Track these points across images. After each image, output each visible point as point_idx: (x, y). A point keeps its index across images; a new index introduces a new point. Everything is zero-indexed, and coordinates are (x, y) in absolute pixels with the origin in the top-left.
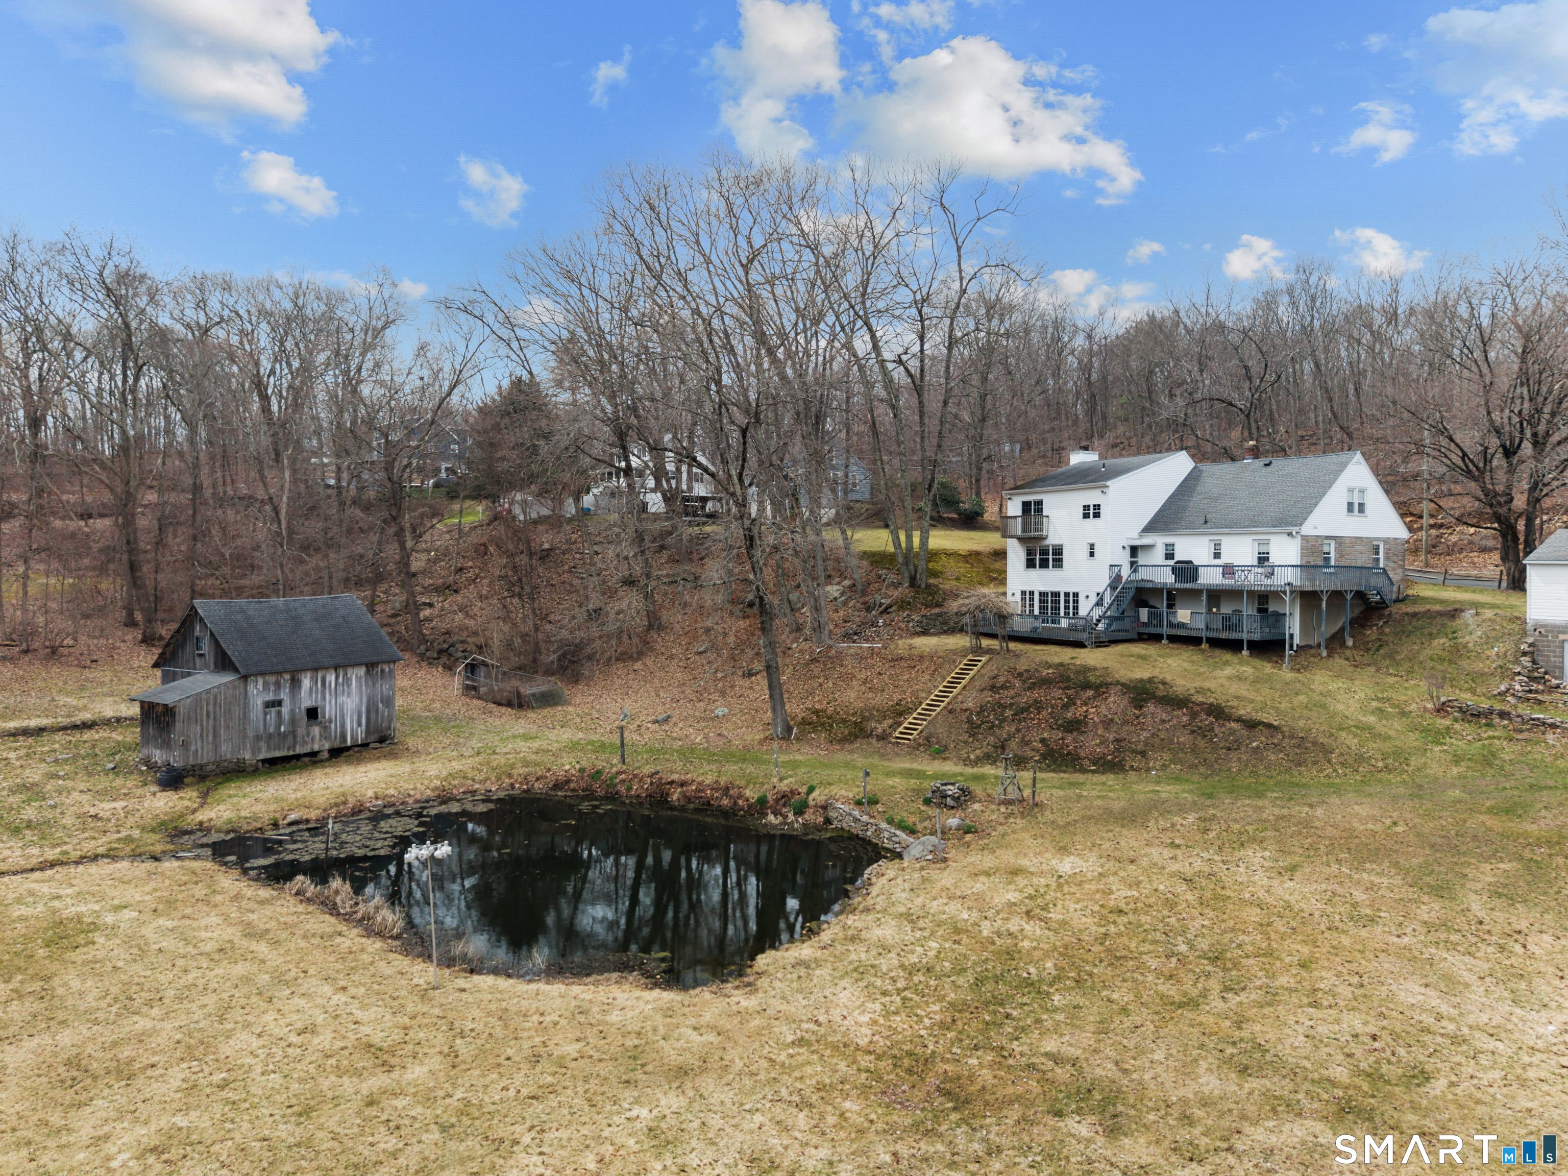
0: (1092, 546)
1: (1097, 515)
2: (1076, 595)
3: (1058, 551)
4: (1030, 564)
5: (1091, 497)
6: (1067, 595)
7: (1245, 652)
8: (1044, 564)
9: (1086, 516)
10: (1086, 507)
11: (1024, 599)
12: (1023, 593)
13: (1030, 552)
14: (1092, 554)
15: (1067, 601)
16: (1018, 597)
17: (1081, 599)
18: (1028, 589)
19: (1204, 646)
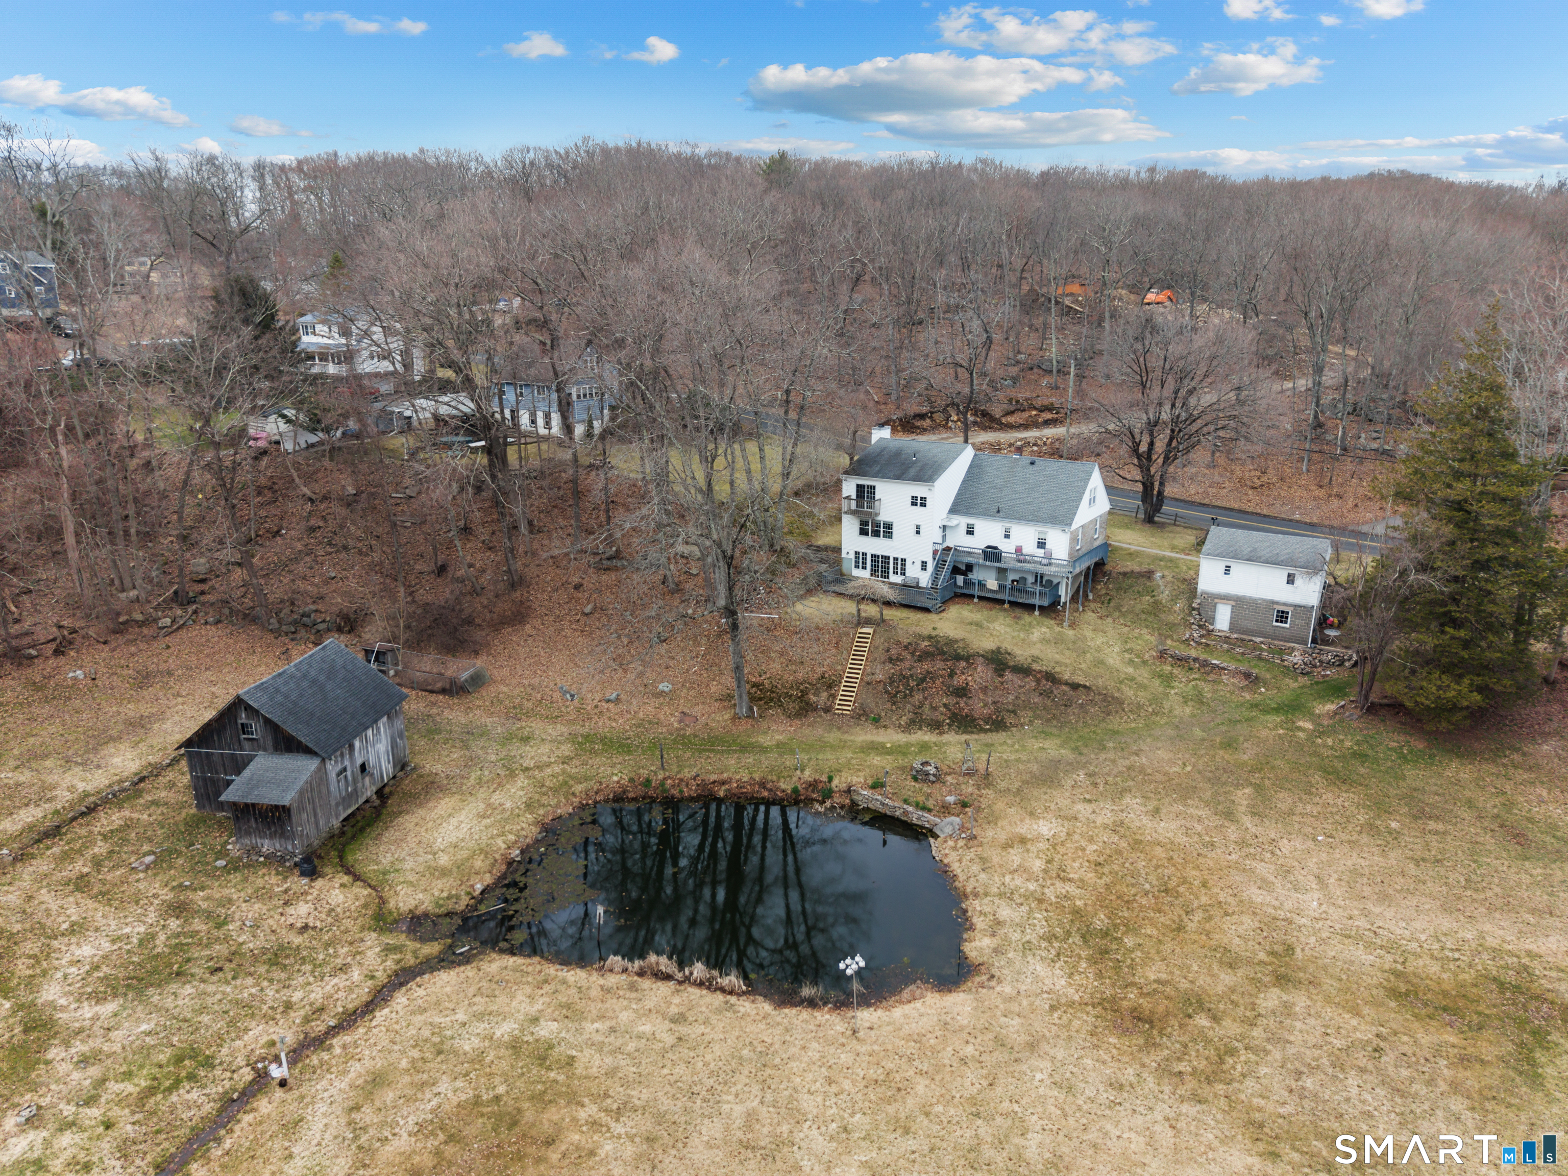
0: (918, 527)
1: (923, 505)
2: (904, 560)
3: (889, 526)
4: (863, 532)
5: (919, 490)
6: (896, 559)
7: (1037, 613)
8: (876, 534)
9: (914, 504)
10: (914, 498)
11: (857, 558)
12: (857, 553)
13: (864, 523)
14: (918, 533)
15: (895, 564)
16: (852, 556)
17: (908, 563)
18: (861, 550)
19: (1006, 606)
